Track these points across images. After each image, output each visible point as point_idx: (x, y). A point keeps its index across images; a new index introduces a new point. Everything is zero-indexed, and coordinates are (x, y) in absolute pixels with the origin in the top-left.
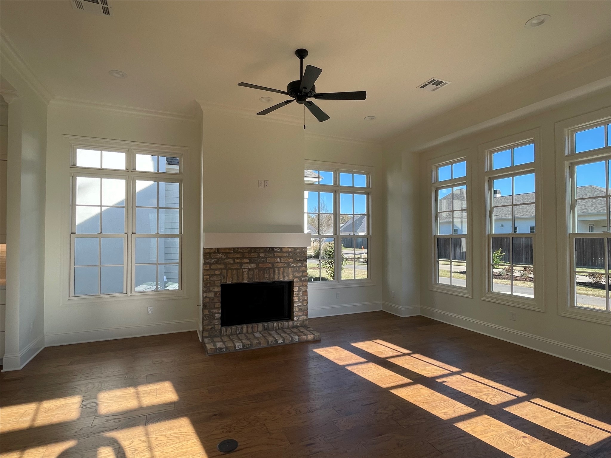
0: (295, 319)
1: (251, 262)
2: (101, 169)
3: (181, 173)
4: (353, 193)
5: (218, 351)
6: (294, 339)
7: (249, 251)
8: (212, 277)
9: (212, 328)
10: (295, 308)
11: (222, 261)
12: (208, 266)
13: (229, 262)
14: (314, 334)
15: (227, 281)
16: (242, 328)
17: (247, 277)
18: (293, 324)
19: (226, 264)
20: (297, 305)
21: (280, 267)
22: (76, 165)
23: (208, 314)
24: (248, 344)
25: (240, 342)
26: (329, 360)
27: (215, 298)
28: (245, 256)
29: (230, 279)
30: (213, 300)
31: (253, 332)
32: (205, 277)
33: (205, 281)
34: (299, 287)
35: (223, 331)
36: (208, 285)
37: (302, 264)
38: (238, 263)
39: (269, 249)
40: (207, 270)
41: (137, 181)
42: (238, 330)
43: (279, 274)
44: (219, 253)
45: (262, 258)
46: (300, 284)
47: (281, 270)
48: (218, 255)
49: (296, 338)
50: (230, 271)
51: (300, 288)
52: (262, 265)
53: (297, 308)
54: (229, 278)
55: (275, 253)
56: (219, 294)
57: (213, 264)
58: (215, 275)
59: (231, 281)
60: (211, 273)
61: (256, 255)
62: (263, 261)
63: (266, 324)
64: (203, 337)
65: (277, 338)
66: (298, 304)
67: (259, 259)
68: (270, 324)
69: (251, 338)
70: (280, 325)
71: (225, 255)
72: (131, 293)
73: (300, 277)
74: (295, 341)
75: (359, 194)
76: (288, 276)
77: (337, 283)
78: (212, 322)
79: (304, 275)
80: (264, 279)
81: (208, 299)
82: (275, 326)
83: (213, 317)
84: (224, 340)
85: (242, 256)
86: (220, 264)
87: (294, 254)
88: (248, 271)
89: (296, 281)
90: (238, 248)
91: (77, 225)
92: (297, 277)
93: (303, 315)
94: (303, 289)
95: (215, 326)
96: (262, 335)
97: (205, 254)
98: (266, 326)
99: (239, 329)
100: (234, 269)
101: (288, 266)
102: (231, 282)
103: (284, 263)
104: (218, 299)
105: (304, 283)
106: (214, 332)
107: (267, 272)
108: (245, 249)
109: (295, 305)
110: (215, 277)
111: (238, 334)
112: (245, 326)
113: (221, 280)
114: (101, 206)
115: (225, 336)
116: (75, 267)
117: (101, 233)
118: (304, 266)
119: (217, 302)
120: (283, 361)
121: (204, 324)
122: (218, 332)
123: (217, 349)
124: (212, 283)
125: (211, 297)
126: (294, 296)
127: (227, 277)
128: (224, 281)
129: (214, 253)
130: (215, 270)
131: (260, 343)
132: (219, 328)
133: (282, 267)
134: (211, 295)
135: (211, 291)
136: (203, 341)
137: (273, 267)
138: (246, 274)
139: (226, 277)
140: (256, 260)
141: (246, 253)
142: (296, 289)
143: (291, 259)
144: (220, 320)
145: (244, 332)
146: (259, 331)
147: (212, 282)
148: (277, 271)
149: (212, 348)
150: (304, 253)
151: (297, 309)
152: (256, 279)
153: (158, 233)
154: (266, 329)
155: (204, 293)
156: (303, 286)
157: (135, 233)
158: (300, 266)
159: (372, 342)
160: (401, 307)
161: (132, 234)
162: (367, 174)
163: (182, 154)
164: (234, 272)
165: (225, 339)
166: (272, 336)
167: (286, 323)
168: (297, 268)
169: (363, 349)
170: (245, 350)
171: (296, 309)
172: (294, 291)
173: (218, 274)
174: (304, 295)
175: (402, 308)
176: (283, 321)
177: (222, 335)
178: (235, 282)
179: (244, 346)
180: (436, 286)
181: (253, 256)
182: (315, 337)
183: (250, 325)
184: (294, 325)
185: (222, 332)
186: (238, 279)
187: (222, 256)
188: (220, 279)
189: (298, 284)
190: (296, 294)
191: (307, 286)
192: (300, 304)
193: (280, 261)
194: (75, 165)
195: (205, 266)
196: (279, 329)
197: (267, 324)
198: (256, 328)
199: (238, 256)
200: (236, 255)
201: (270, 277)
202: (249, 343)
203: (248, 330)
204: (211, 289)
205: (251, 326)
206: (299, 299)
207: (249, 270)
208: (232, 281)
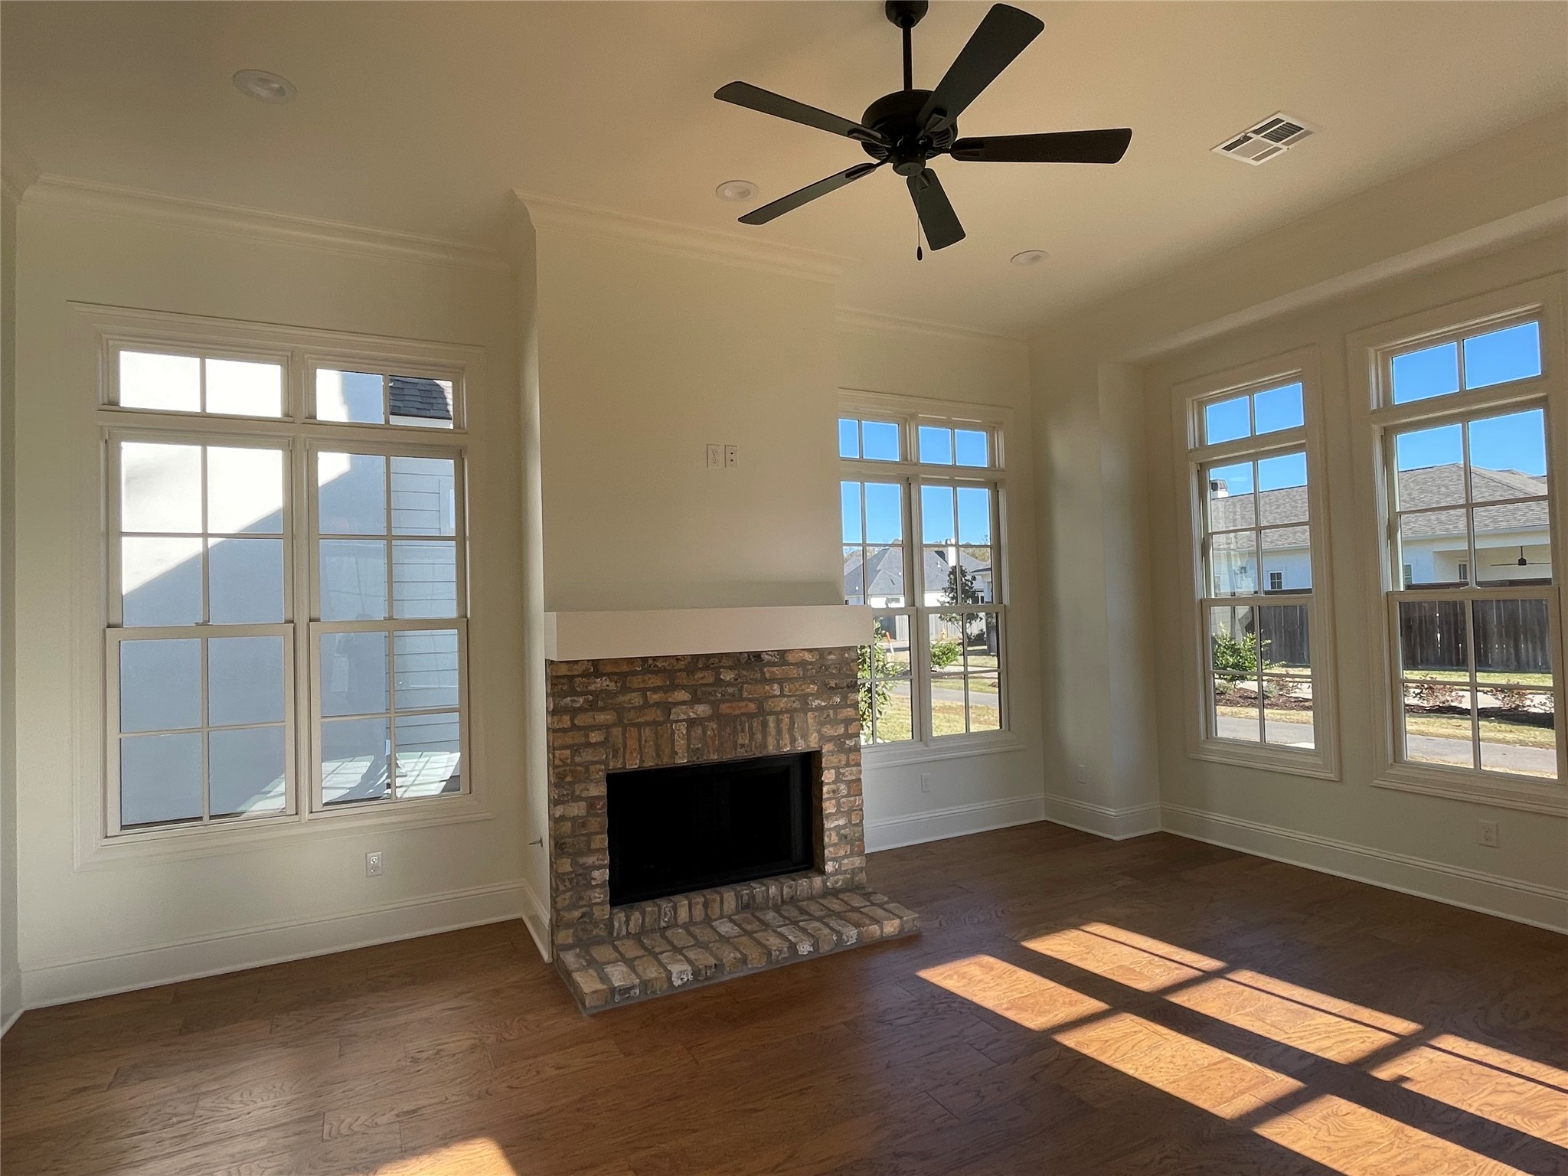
0: (829, 867)
1: (695, 700)
2: (203, 417)
3: (459, 427)
4: (955, 484)
5: (617, 998)
6: (844, 937)
7: (689, 663)
8: (580, 753)
9: (584, 915)
10: (827, 834)
11: (610, 701)
12: (567, 718)
13: (629, 702)
14: (901, 918)
15: (624, 763)
16: (675, 908)
17: (686, 746)
18: (824, 883)
19: (620, 710)
20: (833, 824)
21: (782, 712)
22: (117, 404)
23: (571, 872)
24: (711, 967)
25: (681, 961)
26: (986, 1009)
27: (590, 819)
28: (678, 681)
29: (635, 755)
30: (584, 825)
31: (708, 921)
32: (557, 752)
33: (558, 767)
34: (837, 768)
35: (620, 922)
36: (569, 779)
37: (844, 698)
38: (657, 704)
39: (749, 656)
40: (564, 730)
41: (320, 454)
42: (662, 917)
43: (779, 732)
44: (598, 674)
45: (729, 684)
46: (840, 761)
47: (786, 718)
48: (595, 682)
49: (851, 935)
50: (634, 731)
51: (842, 771)
52: (729, 707)
53: (834, 834)
54: (631, 753)
55: (766, 669)
56: (602, 807)
57: (581, 710)
58: (589, 745)
59: (638, 762)
60: (577, 741)
61: (710, 678)
62: (730, 694)
63: (745, 892)
64: (556, 948)
65: (793, 939)
66: (836, 823)
67: (720, 690)
68: (758, 888)
69: (710, 942)
70: (786, 890)
71: (616, 682)
72: (312, 812)
73: (839, 740)
74: (848, 944)
75: (969, 487)
76: (805, 736)
77: (920, 747)
78: (582, 898)
79: (850, 732)
80: (736, 750)
81: (569, 824)
82: (771, 895)
83: (585, 882)
84: (628, 956)
85: (668, 683)
86: (603, 709)
87: (821, 668)
88: (687, 728)
89: (828, 752)
90: (655, 659)
91: (124, 593)
92: (830, 739)
93: (852, 855)
94: (849, 774)
95: (592, 910)
96: (739, 926)
97: (555, 681)
98: (746, 898)
99: (665, 913)
100: (647, 724)
101: (805, 708)
102: (636, 767)
103: (793, 699)
104: (600, 822)
105: (852, 757)
106: (589, 929)
107: (743, 731)
108: (677, 659)
109: (829, 824)
110: (590, 750)
111: (664, 928)
112: (683, 902)
113: (605, 762)
114: (205, 535)
115: (623, 938)
116: (121, 736)
117: (205, 623)
118: (850, 706)
119: (595, 831)
120: (844, 1023)
121: (559, 906)
122: (602, 926)
123: (613, 990)
124: (581, 772)
125: (578, 816)
126: (825, 796)
127: (625, 749)
128: (615, 765)
129: (585, 674)
130: (587, 729)
131: (744, 960)
132: (604, 915)
133: (787, 711)
134: (578, 809)
135: (577, 799)
136: (557, 959)
137: (762, 712)
138: (682, 739)
139: (622, 749)
140: (710, 694)
141: (680, 670)
142: (828, 776)
143: (811, 686)
144: (608, 888)
145: (680, 921)
146: (725, 913)
147: (579, 768)
148: (772, 725)
149: (600, 991)
150: (848, 664)
151: (835, 839)
152: (711, 751)
153: (391, 618)
154: (746, 907)
155: (555, 806)
156: (848, 765)
157: (317, 620)
158: (835, 707)
159: (1080, 932)
160: (1112, 812)
161: (308, 625)
162: (991, 428)
163: (463, 369)
164: (647, 732)
165: (631, 950)
166: (775, 931)
167: (805, 884)
168: (831, 712)
169: (1070, 961)
170: (701, 985)
171: (830, 838)
172: (822, 781)
173: (598, 744)
174: (852, 793)
175: (1113, 814)
176: (793, 875)
177: (615, 935)
178: (649, 763)
179: (696, 973)
180: (1211, 747)
181: (701, 682)
182: (906, 926)
183: (698, 898)
184: (827, 887)
185: (616, 924)
186: (658, 756)
187: (608, 686)
188: (605, 756)
189: (834, 759)
190: (828, 792)
191: (859, 765)
192: (841, 822)
193: (782, 690)
194: (115, 403)
195: (556, 718)
196: (783, 902)
197: (748, 892)
198: (717, 905)
199: (656, 681)
200: (649, 679)
201: (753, 744)
202: (712, 961)
203: (694, 914)
204: (577, 793)
205: (702, 899)
206: (838, 805)
207: (691, 723)
208: (642, 761)
